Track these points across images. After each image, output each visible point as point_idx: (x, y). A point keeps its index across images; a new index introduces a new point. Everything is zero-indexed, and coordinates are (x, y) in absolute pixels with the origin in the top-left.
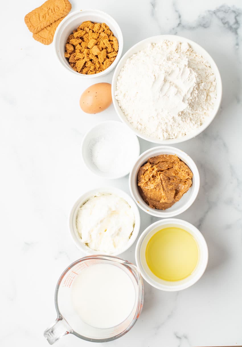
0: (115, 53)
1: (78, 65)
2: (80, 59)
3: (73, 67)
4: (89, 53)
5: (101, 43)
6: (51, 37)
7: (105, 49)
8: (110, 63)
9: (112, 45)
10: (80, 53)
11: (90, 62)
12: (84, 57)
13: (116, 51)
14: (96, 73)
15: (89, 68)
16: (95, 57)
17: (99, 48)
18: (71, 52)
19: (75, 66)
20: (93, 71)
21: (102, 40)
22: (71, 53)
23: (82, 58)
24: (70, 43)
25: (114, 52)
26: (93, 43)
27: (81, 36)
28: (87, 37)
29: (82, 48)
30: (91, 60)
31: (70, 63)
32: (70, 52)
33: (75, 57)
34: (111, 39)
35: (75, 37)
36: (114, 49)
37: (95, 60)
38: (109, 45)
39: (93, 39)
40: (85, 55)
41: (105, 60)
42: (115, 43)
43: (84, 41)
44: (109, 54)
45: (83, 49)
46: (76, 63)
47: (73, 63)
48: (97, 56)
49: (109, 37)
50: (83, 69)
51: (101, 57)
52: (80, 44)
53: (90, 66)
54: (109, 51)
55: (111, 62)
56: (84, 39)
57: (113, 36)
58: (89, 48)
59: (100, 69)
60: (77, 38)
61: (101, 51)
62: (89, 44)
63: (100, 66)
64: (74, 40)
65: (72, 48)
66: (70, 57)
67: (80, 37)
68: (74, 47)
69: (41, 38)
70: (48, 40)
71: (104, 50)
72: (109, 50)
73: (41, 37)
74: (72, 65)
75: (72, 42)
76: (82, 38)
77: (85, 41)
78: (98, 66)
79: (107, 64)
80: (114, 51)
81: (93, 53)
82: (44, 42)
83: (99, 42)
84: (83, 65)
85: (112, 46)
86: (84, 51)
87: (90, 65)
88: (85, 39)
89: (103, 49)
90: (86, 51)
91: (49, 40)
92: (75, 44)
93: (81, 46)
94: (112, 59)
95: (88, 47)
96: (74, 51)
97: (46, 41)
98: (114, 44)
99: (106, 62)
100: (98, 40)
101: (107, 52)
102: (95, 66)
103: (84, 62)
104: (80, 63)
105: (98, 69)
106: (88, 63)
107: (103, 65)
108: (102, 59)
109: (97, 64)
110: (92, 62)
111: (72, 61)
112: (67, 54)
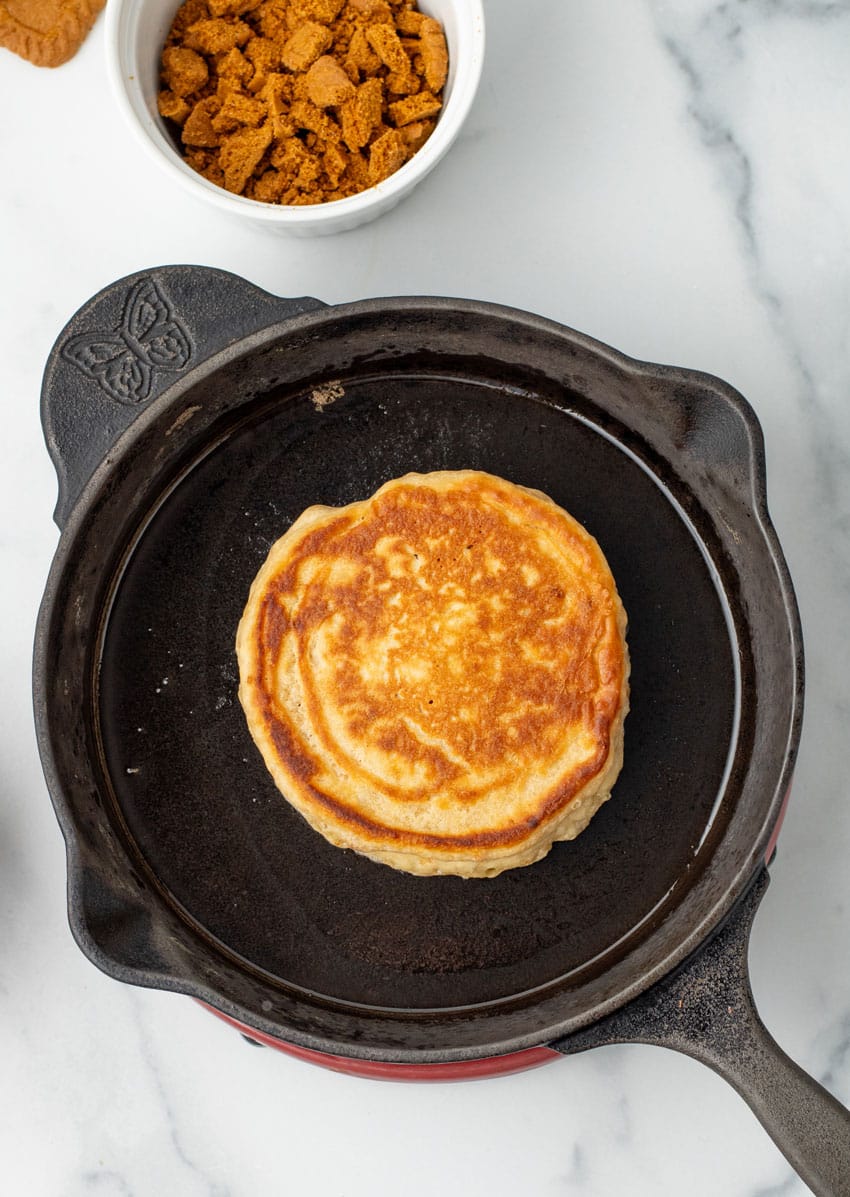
0: (428, 101)
1: (231, 158)
2: (243, 125)
3: (202, 169)
4: (288, 97)
5: (357, 44)
6: (74, 24)
7: (378, 76)
8: (404, 149)
9: (414, 56)
10: (242, 93)
11: (296, 141)
12: (262, 112)
13: (432, 91)
14: (324, 200)
15: (289, 177)
16: (326, 118)
17: (346, 71)
18: (191, 89)
19: (212, 167)
20: (312, 191)
21: (360, 29)
22: (193, 95)
23: (251, 118)
24: (187, 42)
25: (424, 95)
26: (315, 40)
27: (245, 8)
28: (282, 14)
29: (254, 71)
30: (302, 134)
31: (183, 150)
32: (186, 87)
33: (212, 118)
34: (410, 28)
35: (219, 12)
36: (422, 78)
37: (322, 135)
38: (398, 54)
39: (315, 21)
40: (272, 102)
42: (428, 44)
43: (260, 34)
44: (400, 102)
45: (259, 75)
46: (218, 148)
47: (205, 149)
48: (332, 113)
49: (394, 15)
50: (259, 184)
51: (358, 118)
52: (242, 48)
53: (298, 166)
54: (398, 87)
55: (408, 145)
56: (262, 23)
57: (416, 9)
58: (294, 68)
59: (349, 184)
60: (229, 15)
61: (356, 84)
62: (292, 50)
63: (348, 165)
64: (208, 24)
65: (197, 71)
66: (188, 114)
67: (240, 12)
68: (210, 60)
69: (19, 29)
70: (56, 39)
71: (373, 84)
72: (400, 82)
73: (22, 25)
74: (200, 156)
75: (202, 39)
76: (251, 20)
77: (270, 33)
78: (340, 163)
79: (391, 153)
80: (420, 90)
81: (310, 95)
82: (35, 53)
83: (344, 41)
84: (259, 158)
85: (412, 63)
86: (262, 84)
87: (298, 160)
88: (270, 24)
89: (363, 76)
90: (274, 82)
91: (62, 43)
92: (213, 47)
93: (249, 60)
94: (417, 132)
95: (286, 65)
96: (209, 86)
97: (46, 42)
98: (424, 54)
99: (385, 145)
100: (339, 28)
101: (388, 96)
102: (322, 167)
103: (265, 143)
104: (242, 146)
105: (339, 180)
106: (284, 150)
107: (369, 160)
108: (362, 127)
109: (332, 152)
110: (306, 144)
111: (199, 138)
112: (172, 99)
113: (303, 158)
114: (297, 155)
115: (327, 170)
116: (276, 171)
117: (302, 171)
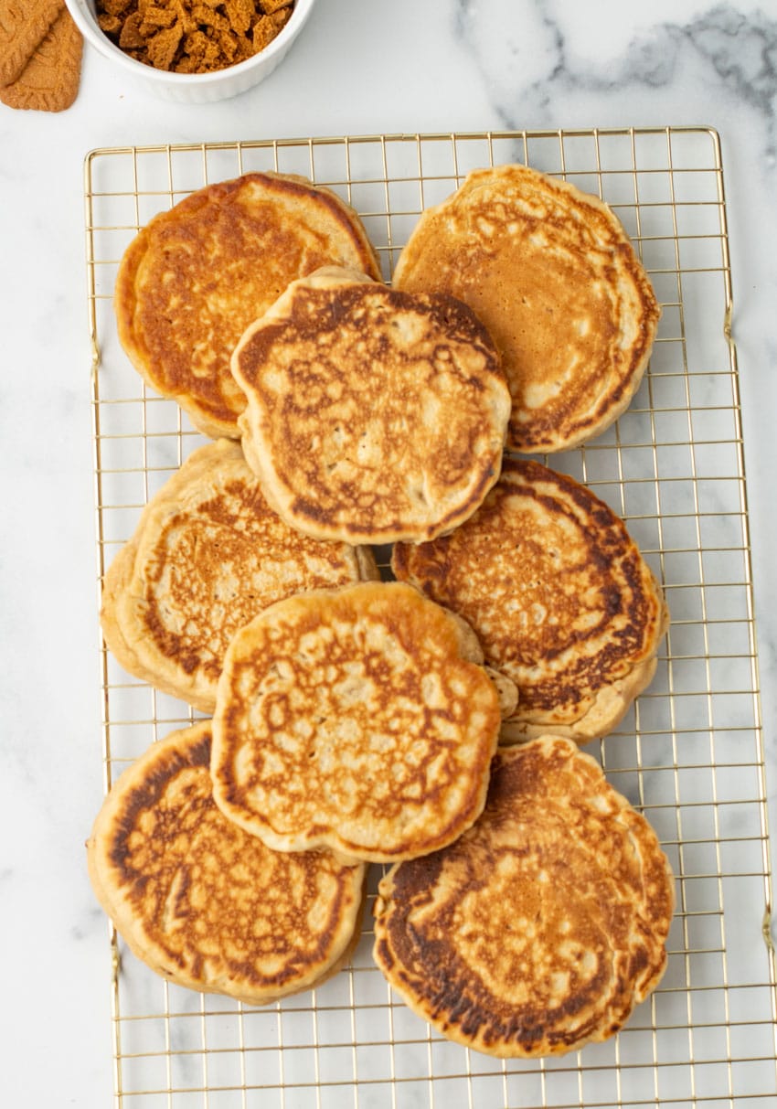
1: (156, 51)
2: (161, 28)
4: (190, 4)
8: (276, 28)
10: (157, 6)
11: (199, 33)
12: (173, 17)
15: (198, 58)
16: (218, 15)
18: (121, 9)
19: (144, 60)
20: (216, 64)
22: (124, 13)
23: (166, 21)
30: (203, 28)
32: (117, 8)
33: (138, 27)
37: (217, 27)
41: (253, 23)
48: (220, 10)
50: (178, 65)
51: (239, 11)
53: (204, 50)
55: (277, 25)
59: (241, 56)
63: (238, 45)
66: (121, 27)
69: (35, 93)
78: (233, 45)
79: (267, 32)
81: (205, 0)
84: (176, 49)
87: (203, 46)
94: (283, 15)
96: (133, 6)
99: (263, 27)
102: (220, 49)
103: (179, 37)
104: (163, 41)
105: (234, 56)
106: (192, 41)
107: (252, 40)
108: (243, 17)
109: (226, 38)
110: (206, 35)
111: (131, 42)
112: (108, 18)
113: (206, 45)
114: (203, 43)
115: (224, 50)
116: (188, 56)
117: (207, 52)
